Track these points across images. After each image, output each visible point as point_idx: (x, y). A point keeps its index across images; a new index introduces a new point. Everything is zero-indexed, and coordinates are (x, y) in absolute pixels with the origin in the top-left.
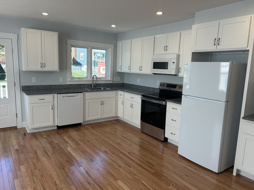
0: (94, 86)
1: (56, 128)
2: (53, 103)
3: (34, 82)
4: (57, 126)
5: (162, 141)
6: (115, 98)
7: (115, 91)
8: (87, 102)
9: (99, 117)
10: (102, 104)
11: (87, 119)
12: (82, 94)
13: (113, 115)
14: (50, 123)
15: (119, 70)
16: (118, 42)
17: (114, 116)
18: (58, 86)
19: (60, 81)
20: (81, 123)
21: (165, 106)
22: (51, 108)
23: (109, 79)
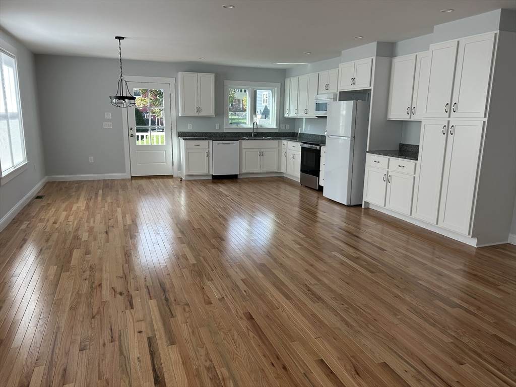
0: (255, 136)
1: (211, 178)
2: (209, 151)
3: (189, 128)
4: (212, 175)
5: (317, 190)
6: (277, 149)
7: (278, 140)
8: (244, 151)
9: (257, 170)
10: (261, 154)
11: (244, 171)
12: (238, 142)
13: (275, 169)
14: (205, 172)
15: (286, 115)
16: (286, 80)
17: (277, 171)
18: (214, 133)
19: (216, 128)
20: (237, 175)
21: (319, 151)
22: (206, 156)
23: (275, 127)
